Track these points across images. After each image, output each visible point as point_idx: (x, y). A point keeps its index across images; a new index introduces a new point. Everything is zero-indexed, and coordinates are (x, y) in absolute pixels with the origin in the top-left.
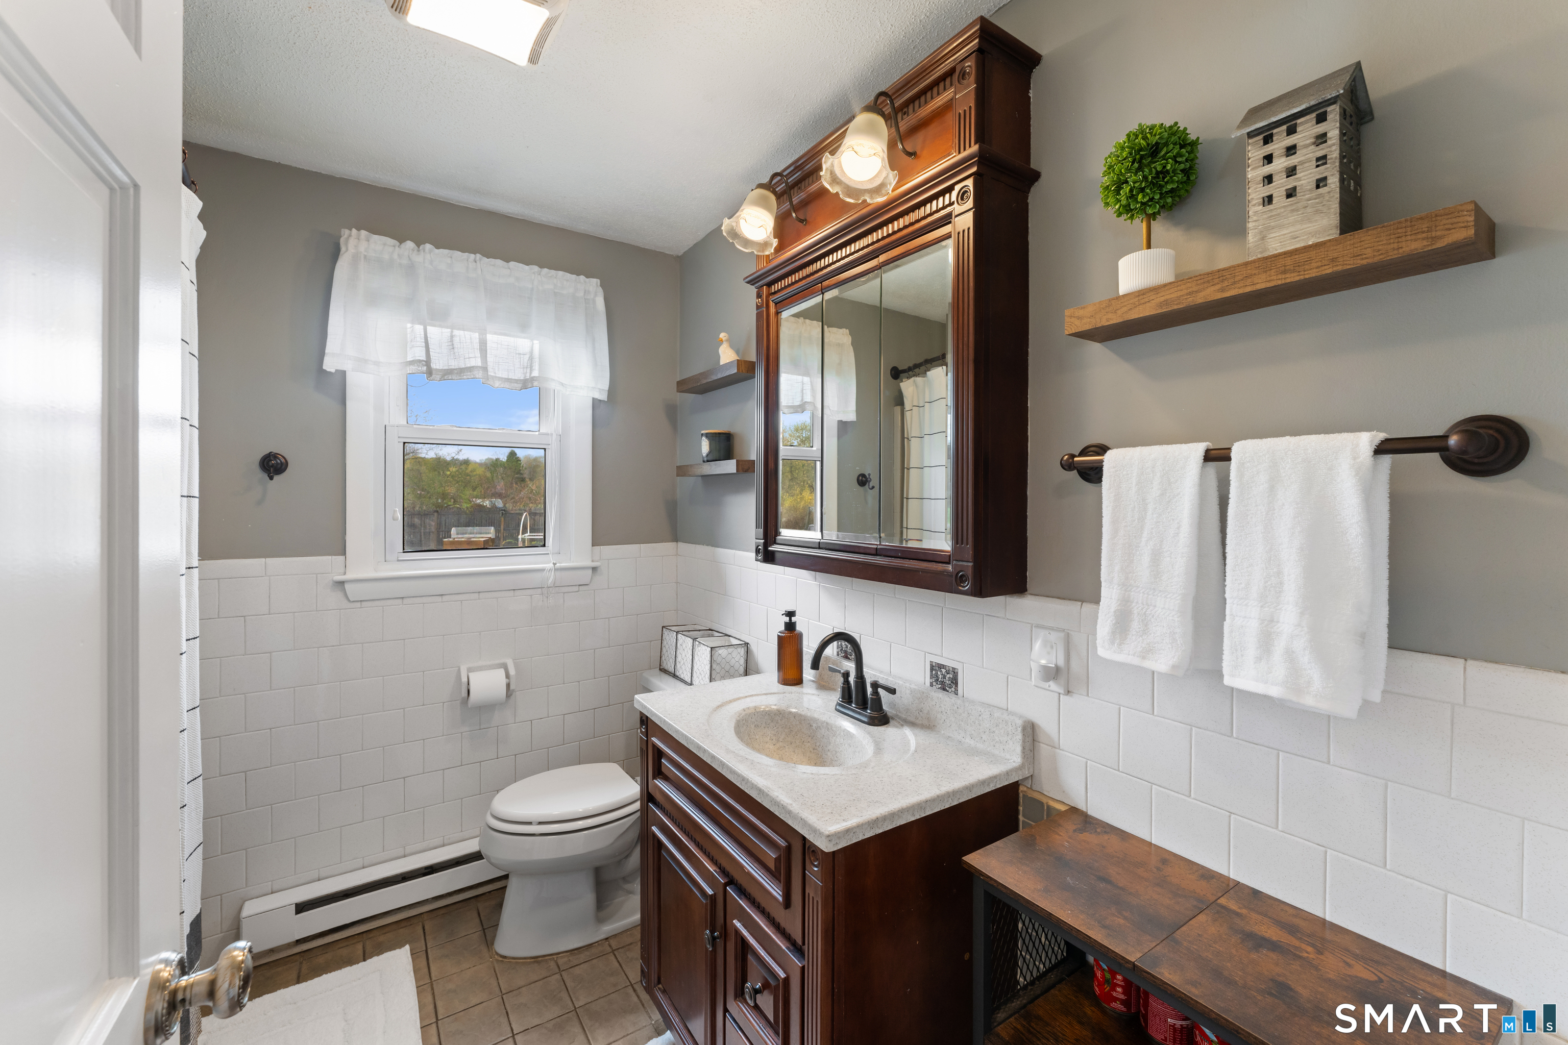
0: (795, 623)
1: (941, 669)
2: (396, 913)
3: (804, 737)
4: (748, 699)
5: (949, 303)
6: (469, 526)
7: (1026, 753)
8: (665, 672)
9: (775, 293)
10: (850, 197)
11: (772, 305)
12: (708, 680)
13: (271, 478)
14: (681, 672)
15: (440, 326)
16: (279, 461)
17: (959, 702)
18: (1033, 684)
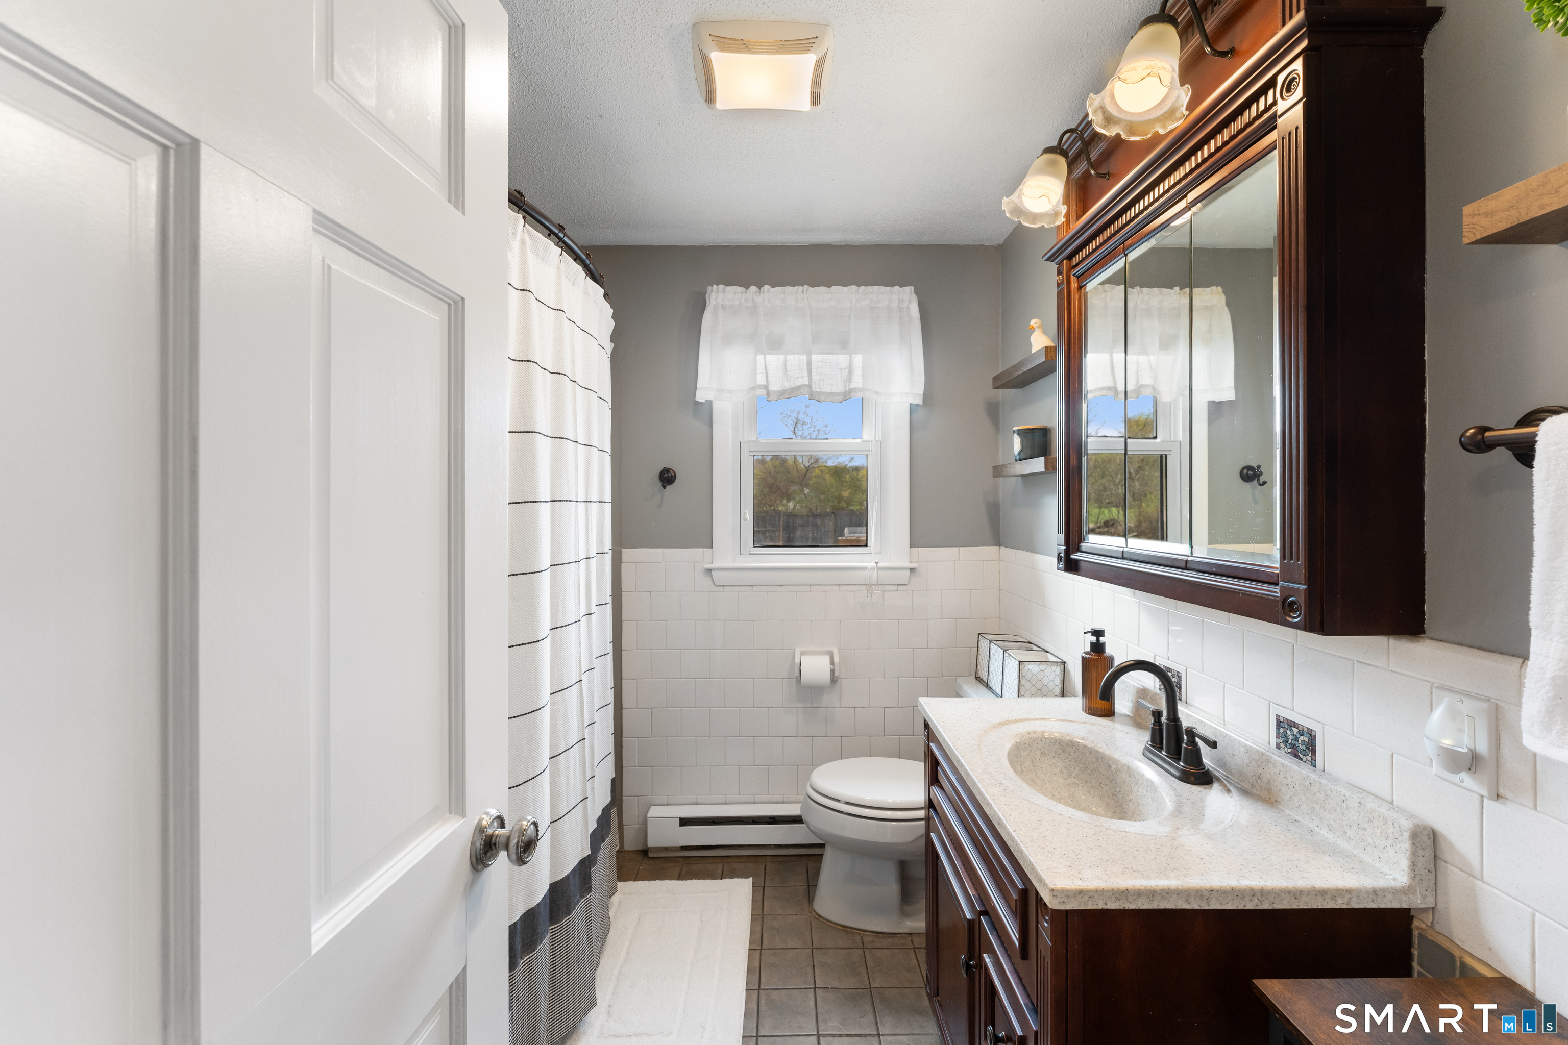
0: (1103, 645)
1: (1291, 727)
2: (747, 849)
3: (1101, 778)
4: (1038, 722)
5: (1274, 237)
6: (859, 527)
7: (1417, 872)
8: (979, 681)
9: (1077, 265)
10: (1133, 134)
11: (1073, 279)
12: (1016, 696)
13: (664, 487)
14: (993, 683)
15: (777, 354)
16: (670, 475)
17: (1313, 776)
18: (1434, 773)
